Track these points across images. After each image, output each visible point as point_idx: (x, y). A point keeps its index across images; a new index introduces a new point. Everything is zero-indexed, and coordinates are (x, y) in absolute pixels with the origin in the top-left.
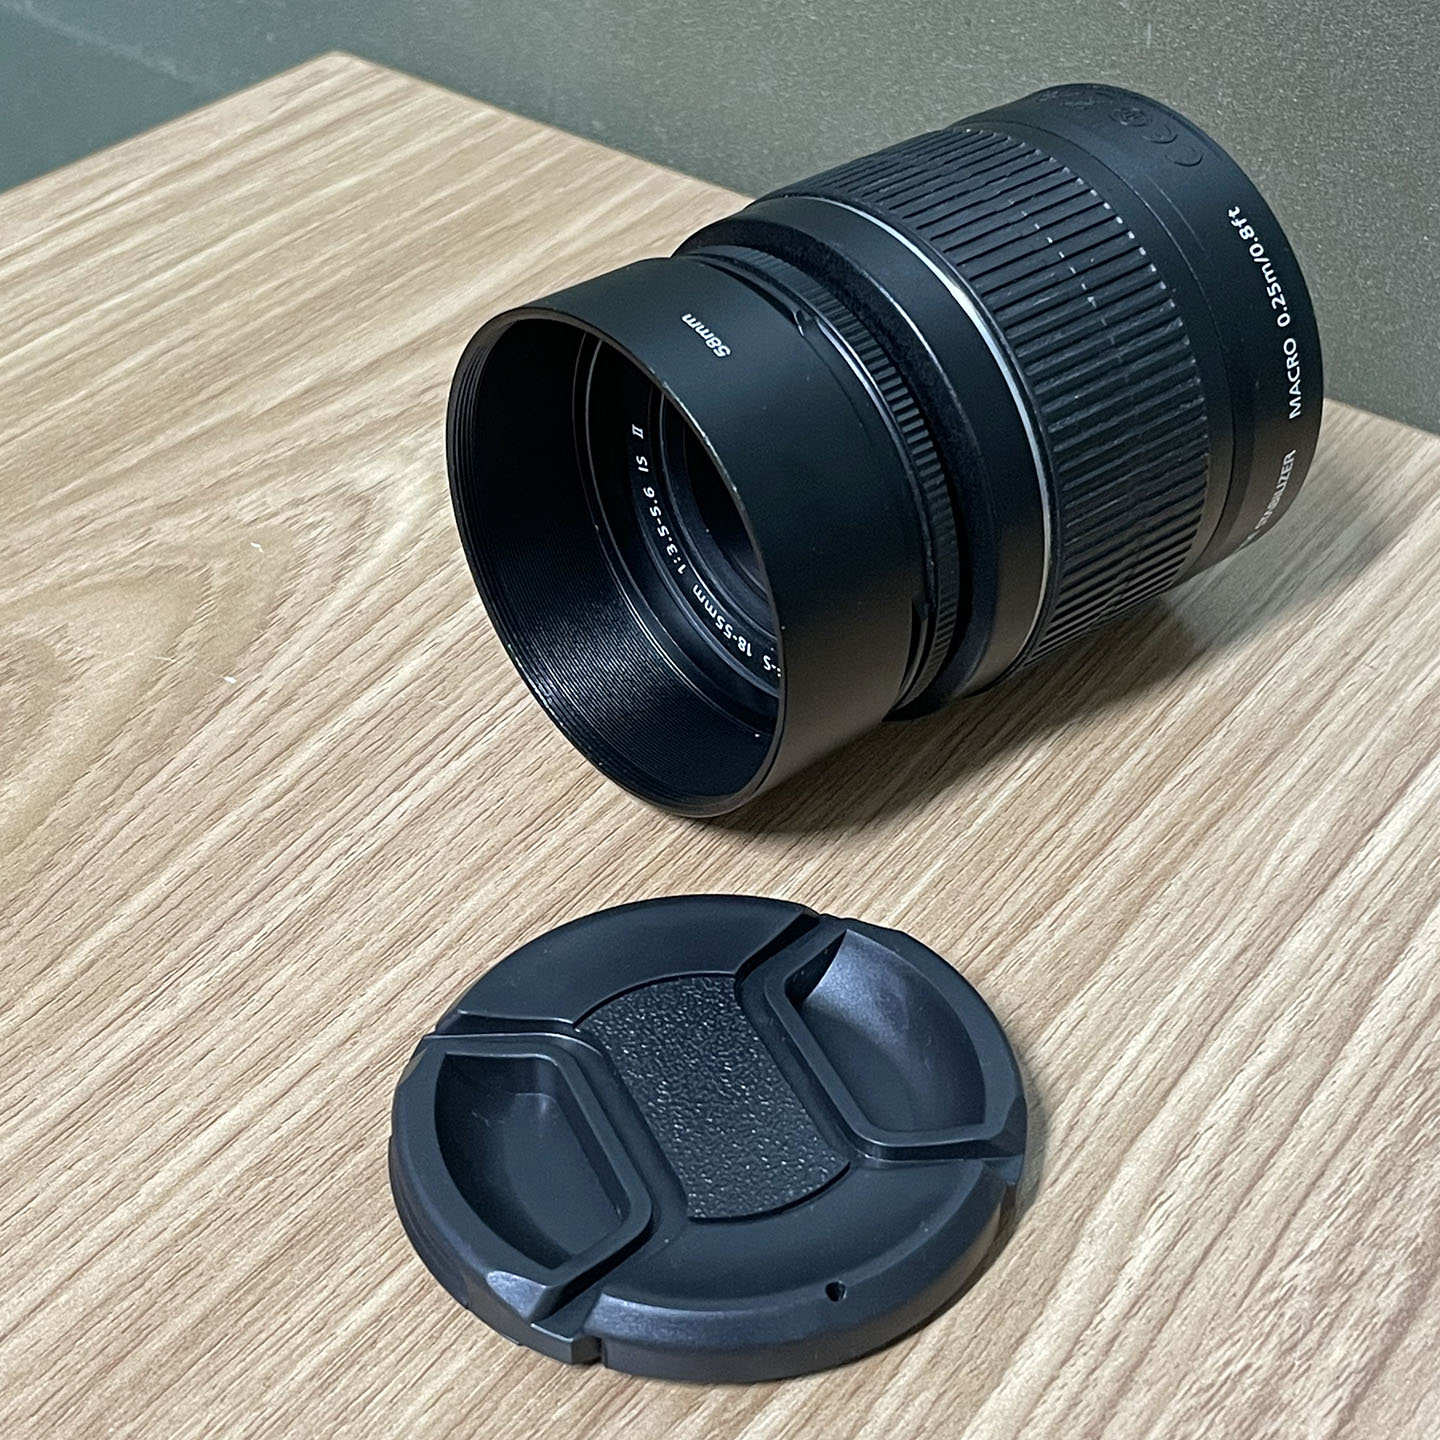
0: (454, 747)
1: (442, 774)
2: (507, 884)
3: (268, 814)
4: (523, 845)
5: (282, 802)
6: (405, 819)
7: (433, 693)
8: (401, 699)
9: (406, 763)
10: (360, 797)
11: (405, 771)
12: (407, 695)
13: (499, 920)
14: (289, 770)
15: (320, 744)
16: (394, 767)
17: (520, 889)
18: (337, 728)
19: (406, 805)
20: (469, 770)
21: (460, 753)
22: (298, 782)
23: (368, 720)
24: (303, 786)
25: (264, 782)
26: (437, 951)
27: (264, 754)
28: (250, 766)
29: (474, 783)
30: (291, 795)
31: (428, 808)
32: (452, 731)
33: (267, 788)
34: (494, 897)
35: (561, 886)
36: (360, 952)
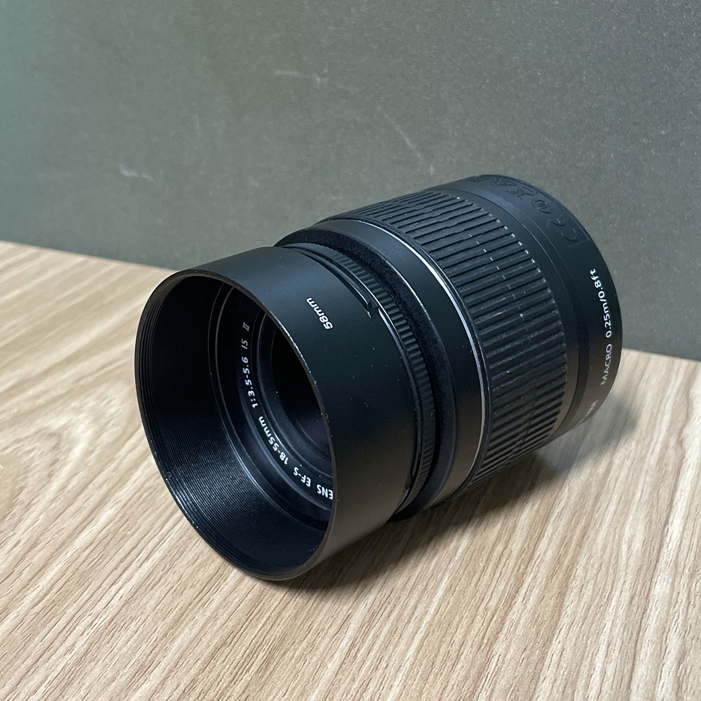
0: (143, 555)
1: (140, 571)
2: (197, 628)
3: (36, 609)
4: (200, 604)
5: (44, 601)
6: (123, 600)
7: (123, 528)
8: (105, 534)
9: (116, 568)
10: (92, 591)
11: (116, 573)
12: (107, 531)
13: (198, 649)
14: (44, 583)
15: (60, 565)
16: (109, 572)
17: (206, 630)
18: (69, 555)
19: (122, 592)
20: (155, 567)
21: (148, 558)
22: (51, 589)
23: (87, 548)
24: (54, 590)
25: (30, 591)
26: (164, 675)
27: (26, 575)
28: (18, 583)
29: (161, 573)
30: (48, 596)
31: (136, 592)
32: (140, 546)
33: (32, 595)
34: (191, 636)
35: (230, 624)
36: (114, 684)
